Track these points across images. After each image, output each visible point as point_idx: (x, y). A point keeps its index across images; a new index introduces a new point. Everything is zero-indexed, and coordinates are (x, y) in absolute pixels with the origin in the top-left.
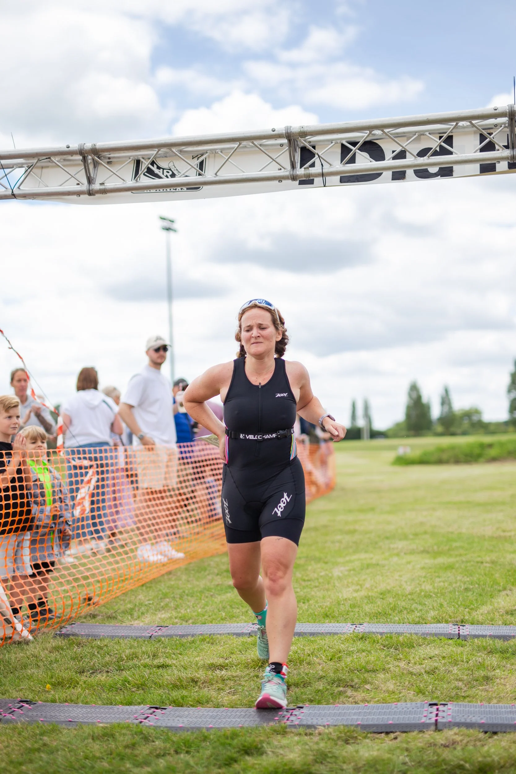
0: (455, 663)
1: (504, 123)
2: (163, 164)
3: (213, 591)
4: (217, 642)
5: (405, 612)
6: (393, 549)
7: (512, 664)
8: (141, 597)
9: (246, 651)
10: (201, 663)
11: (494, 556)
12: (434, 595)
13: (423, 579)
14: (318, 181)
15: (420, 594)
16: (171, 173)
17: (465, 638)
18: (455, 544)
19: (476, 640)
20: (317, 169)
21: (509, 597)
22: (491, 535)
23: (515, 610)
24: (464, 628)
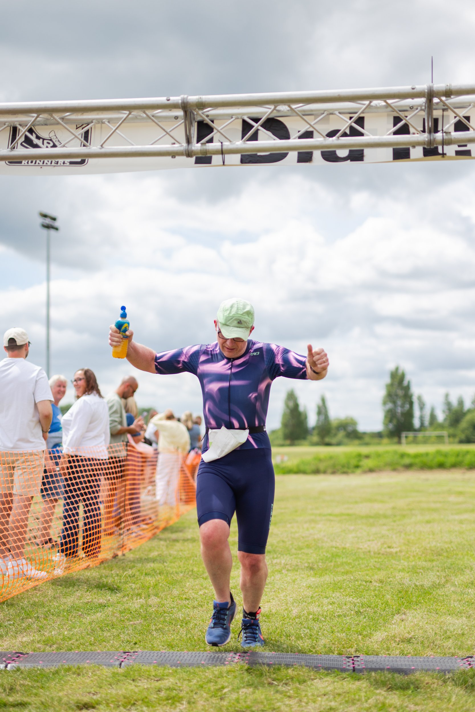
0: (353, 702)
1: (421, 106)
2: (43, 133)
3: (82, 610)
4: (84, 671)
5: (293, 638)
6: (276, 563)
7: (416, 704)
9: (117, 684)
10: (65, 699)
11: (381, 575)
12: (323, 619)
13: (310, 600)
14: (216, 159)
15: (307, 617)
16: (52, 144)
17: (361, 671)
18: (339, 560)
19: (373, 674)
20: (215, 145)
21: (403, 623)
22: (376, 550)
23: (411, 638)
24: (359, 659)
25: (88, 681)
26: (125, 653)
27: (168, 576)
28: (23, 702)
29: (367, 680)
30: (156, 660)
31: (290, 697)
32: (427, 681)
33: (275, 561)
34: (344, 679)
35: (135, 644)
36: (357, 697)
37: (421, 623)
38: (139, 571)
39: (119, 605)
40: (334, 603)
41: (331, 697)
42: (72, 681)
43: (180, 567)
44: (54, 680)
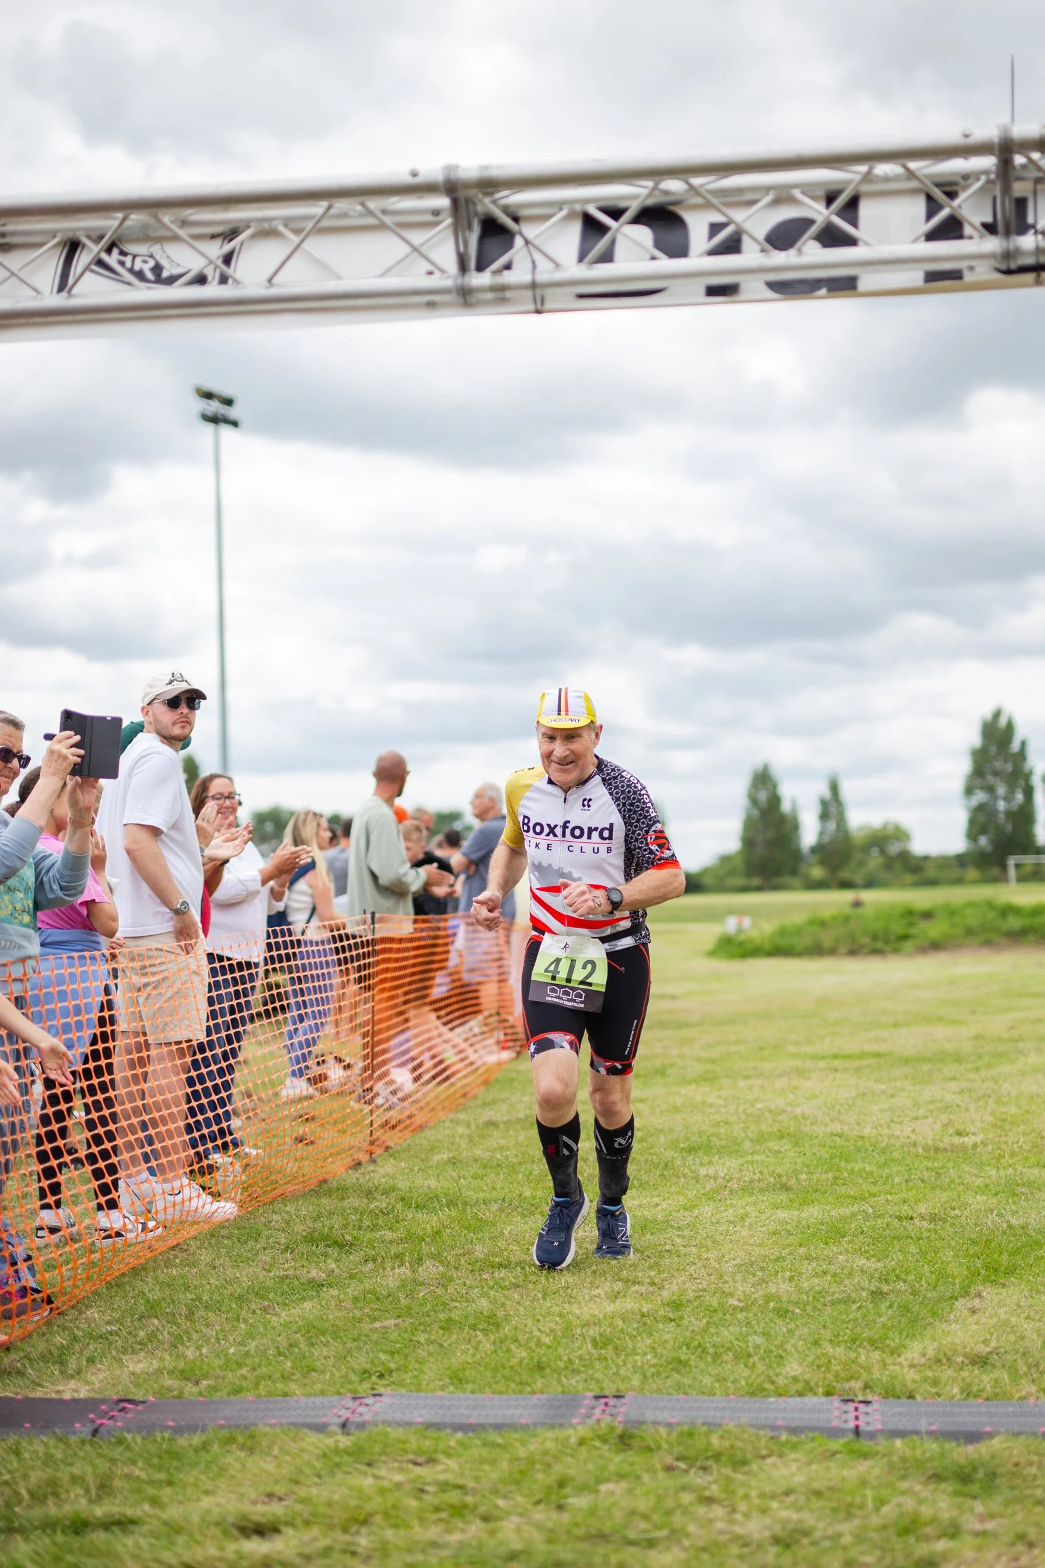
0: (848, 1511)
1: (987, 172)
3: (271, 1296)
4: (264, 1444)
8: (93, 1313)
9: (333, 1473)
11: (935, 1202)
12: (797, 1311)
15: (764, 1308)
17: (872, 1436)
19: (898, 1443)
20: (519, 275)
21: (975, 1317)
22: (930, 1142)
23: (990, 1353)
24: (869, 1409)
25: (270, 1466)
26: (355, 1399)
27: (465, 1210)
28: (123, 1519)
29: (884, 1455)
30: (421, 1416)
31: (710, 1501)
32: (1015, 1460)
33: (703, 1171)
34: (834, 1454)
35: (381, 1376)
36: (858, 1500)
37: (1013, 1320)
38: (402, 1199)
39: (354, 1284)
40: (825, 1273)
41: (802, 1499)
42: (238, 1466)
43: (494, 1189)
44: (196, 1464)
